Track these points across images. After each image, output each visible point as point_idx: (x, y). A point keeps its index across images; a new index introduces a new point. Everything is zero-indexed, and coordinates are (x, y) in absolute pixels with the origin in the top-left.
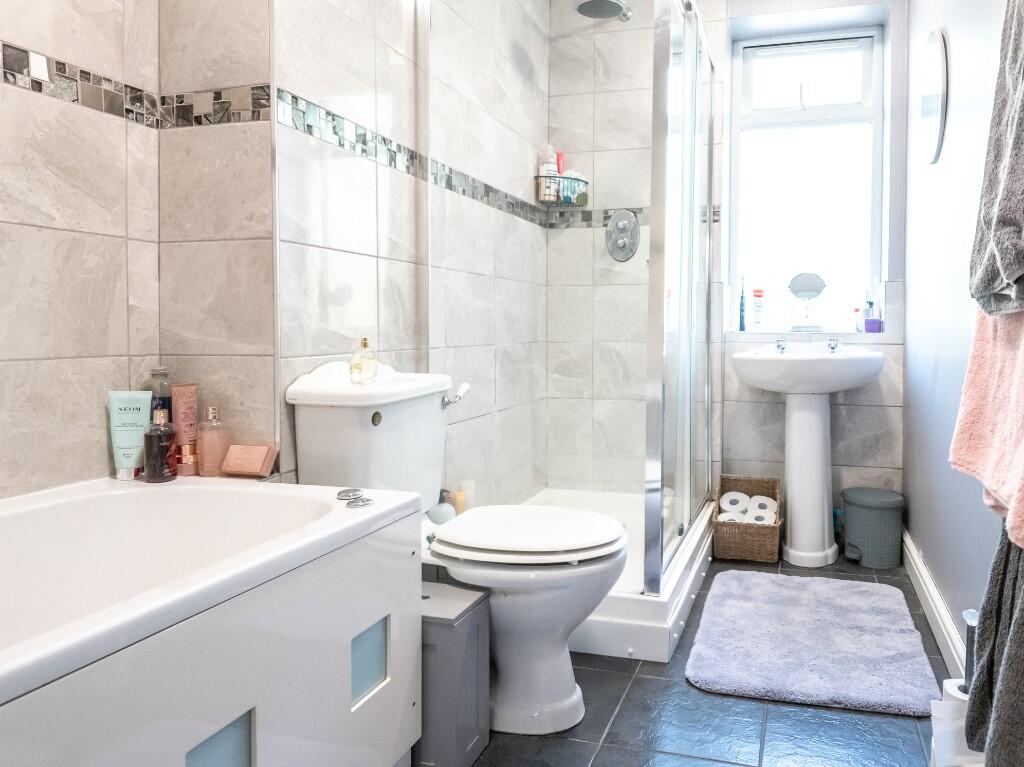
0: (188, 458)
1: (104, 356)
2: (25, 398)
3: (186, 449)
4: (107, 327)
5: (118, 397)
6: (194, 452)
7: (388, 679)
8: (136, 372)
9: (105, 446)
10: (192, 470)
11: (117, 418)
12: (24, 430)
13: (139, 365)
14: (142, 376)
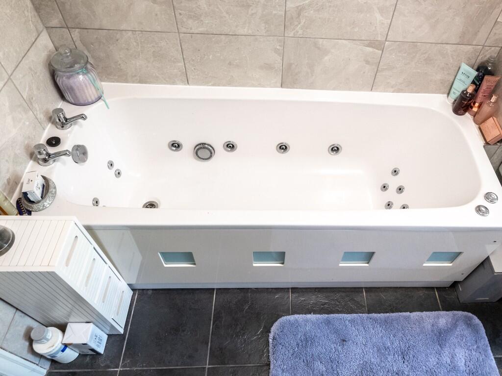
0: (475, 109)
1: (470, 45)
2: (424, 59)
3: (477, 105)
4: (478, 31)
5: (465, 68)
6: (479, 107)
7: (451, 265)
8: (484, 53)
9: (451, 82)
10: (474, 114)
11: (460, 76)
12: (419, 71)
13: (487, 51)
14: (485, 56)
